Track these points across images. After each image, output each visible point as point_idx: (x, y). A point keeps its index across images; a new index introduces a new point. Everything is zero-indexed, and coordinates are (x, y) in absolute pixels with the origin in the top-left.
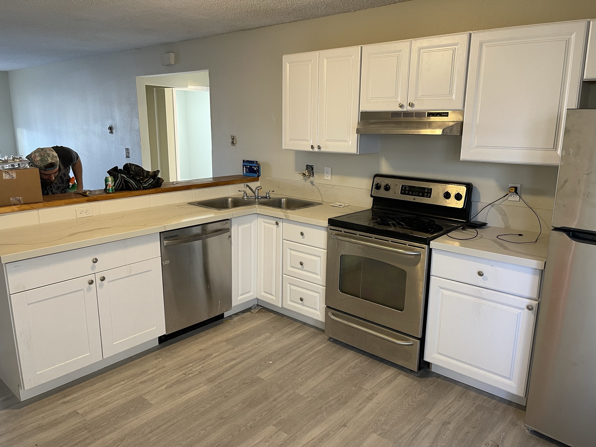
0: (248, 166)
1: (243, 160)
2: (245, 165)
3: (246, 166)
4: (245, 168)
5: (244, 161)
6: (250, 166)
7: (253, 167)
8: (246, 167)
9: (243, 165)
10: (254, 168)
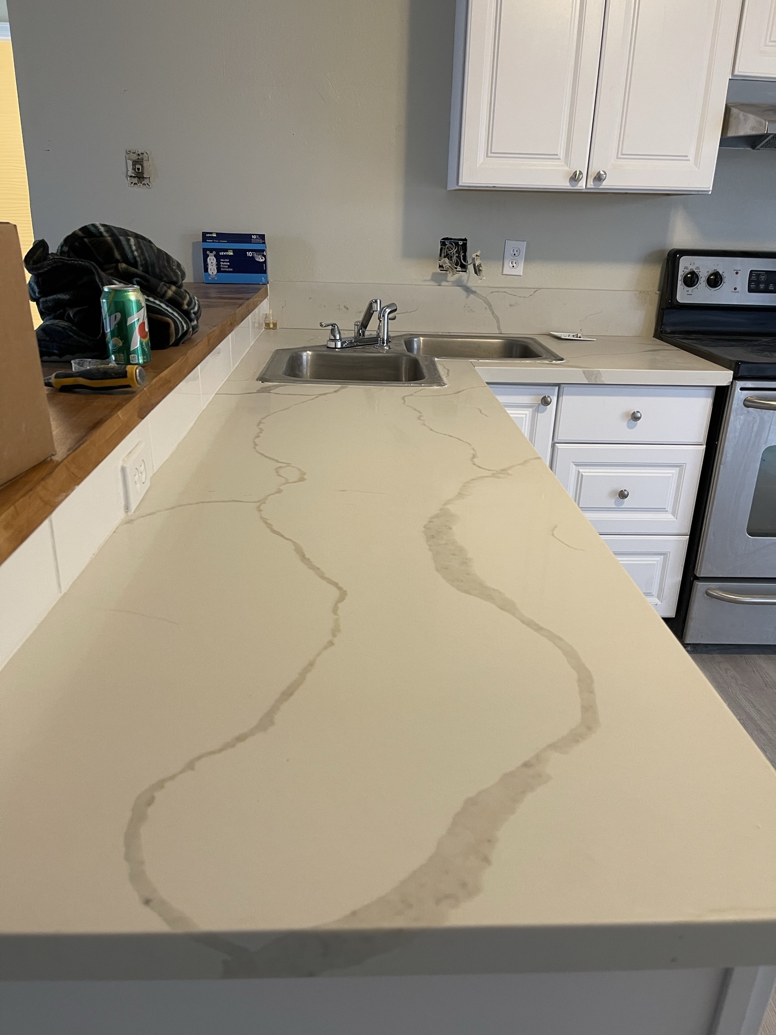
0: (226, 250)
1: (204, 234)
2: (211, 250)
3: (218, 250)
4: (212, 260)
5: (205, 237)
6: (234, 250)
7: (249, 254)
8: (218, 258)
9: (205, 250)
10: (253, 257)
